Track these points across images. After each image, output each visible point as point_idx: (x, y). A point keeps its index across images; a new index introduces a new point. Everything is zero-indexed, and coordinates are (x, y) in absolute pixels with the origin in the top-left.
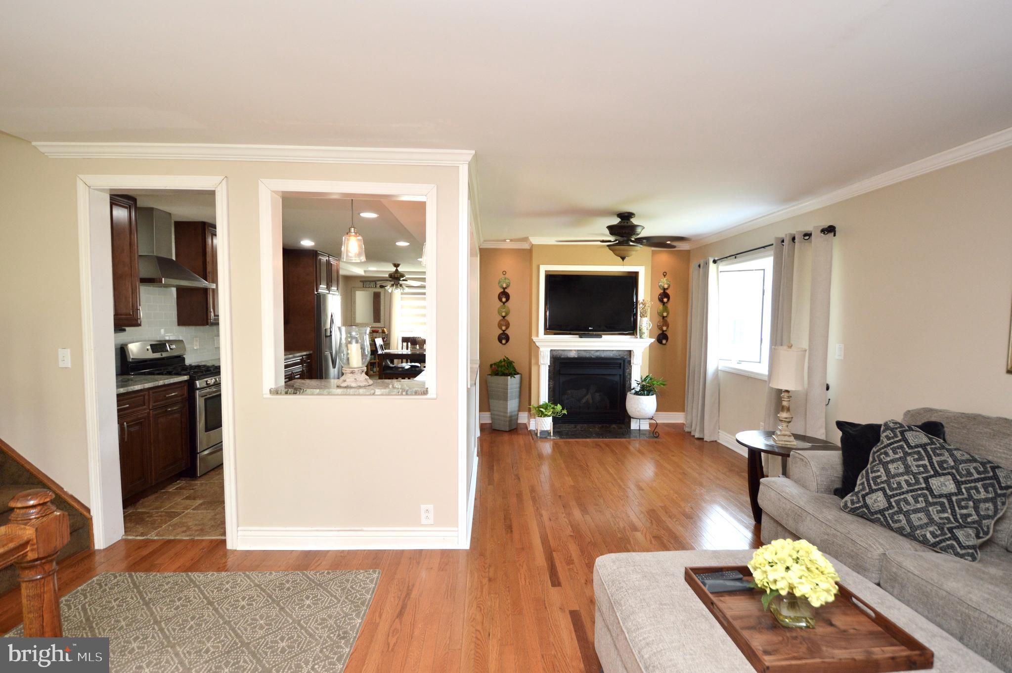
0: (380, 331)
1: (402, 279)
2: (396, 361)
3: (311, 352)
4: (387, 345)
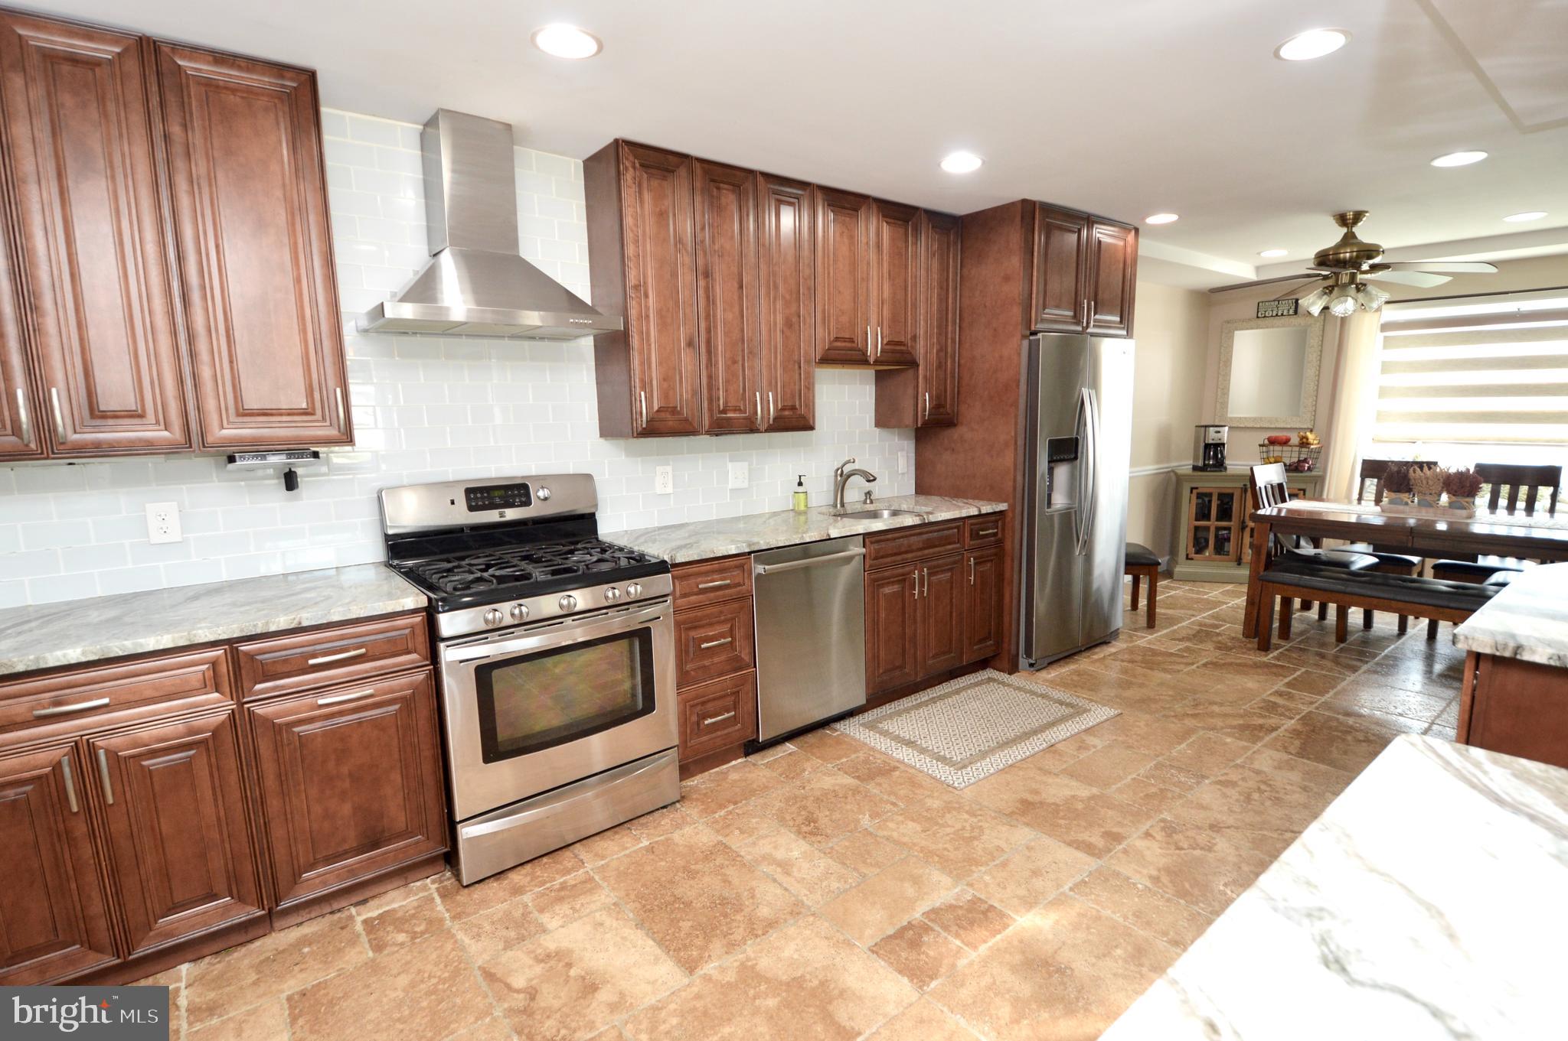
0: (1295, 440)
2: (1327, 542)
3: (1003, 506)
4: (1302, 486)
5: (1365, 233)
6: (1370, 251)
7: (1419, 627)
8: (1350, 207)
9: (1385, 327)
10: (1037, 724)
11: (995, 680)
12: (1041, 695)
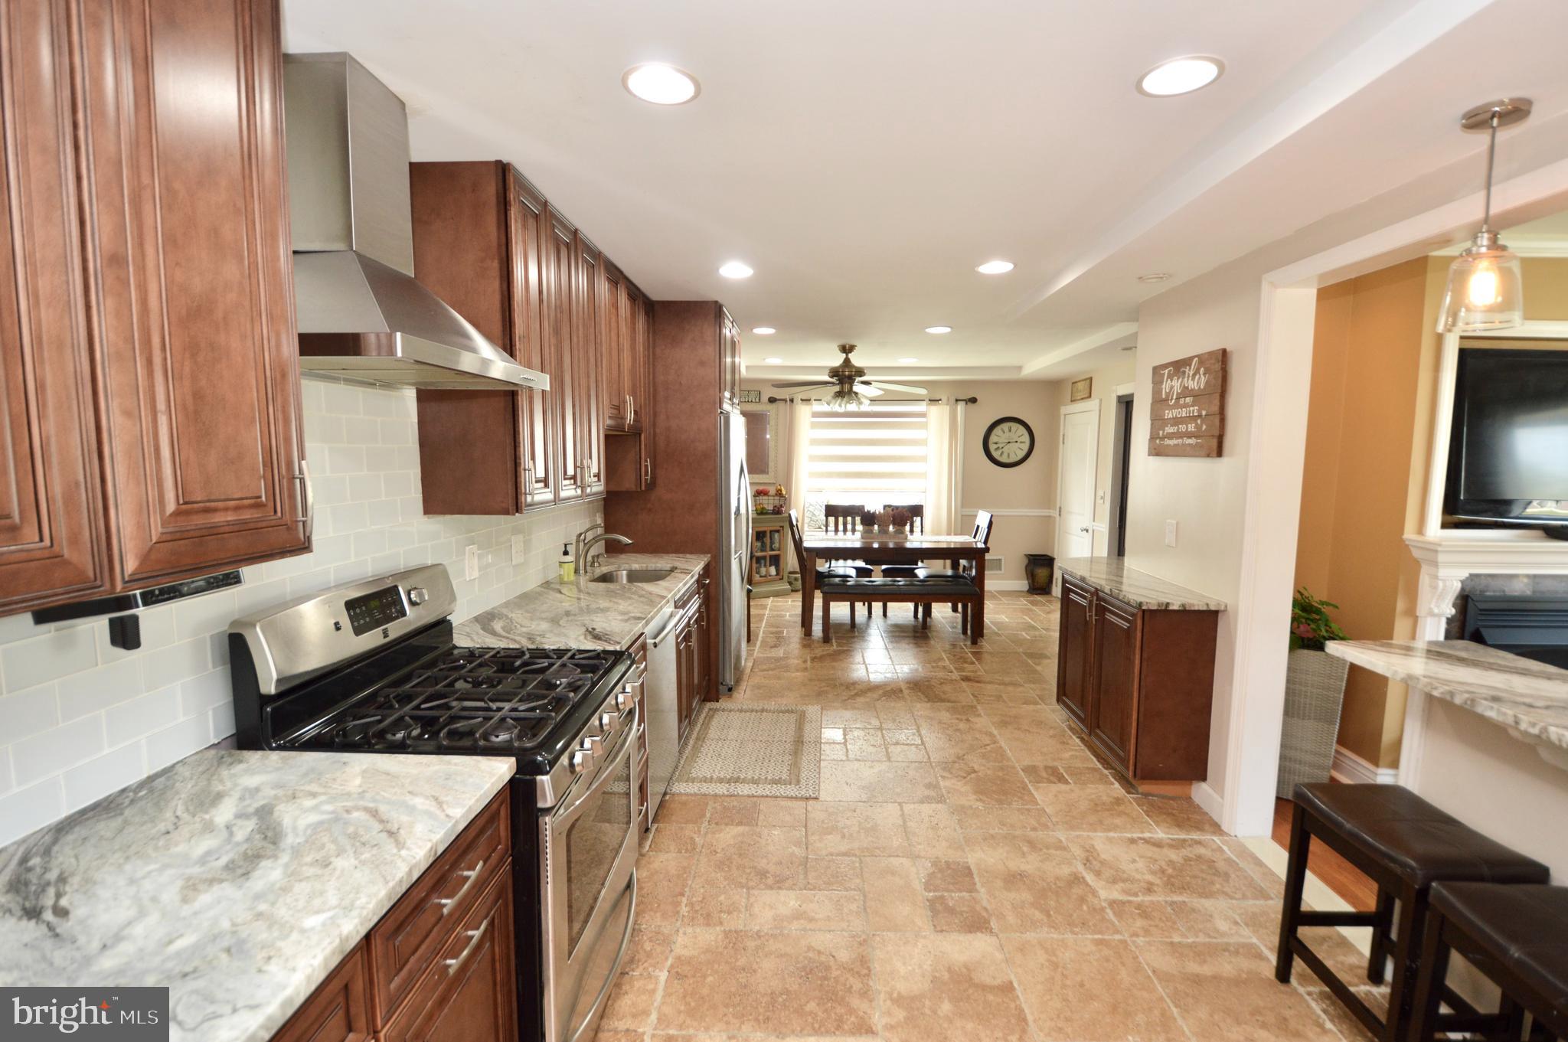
0: (772, 491)
1: (858, 379)
4: (782, 524)
5: (857, 359)
6: (860, 372)
7: (877, 606)
8: (848, 342)
9: (815, 415)
10: (792, 732)
11: (717, 710)
12: (763, 711)
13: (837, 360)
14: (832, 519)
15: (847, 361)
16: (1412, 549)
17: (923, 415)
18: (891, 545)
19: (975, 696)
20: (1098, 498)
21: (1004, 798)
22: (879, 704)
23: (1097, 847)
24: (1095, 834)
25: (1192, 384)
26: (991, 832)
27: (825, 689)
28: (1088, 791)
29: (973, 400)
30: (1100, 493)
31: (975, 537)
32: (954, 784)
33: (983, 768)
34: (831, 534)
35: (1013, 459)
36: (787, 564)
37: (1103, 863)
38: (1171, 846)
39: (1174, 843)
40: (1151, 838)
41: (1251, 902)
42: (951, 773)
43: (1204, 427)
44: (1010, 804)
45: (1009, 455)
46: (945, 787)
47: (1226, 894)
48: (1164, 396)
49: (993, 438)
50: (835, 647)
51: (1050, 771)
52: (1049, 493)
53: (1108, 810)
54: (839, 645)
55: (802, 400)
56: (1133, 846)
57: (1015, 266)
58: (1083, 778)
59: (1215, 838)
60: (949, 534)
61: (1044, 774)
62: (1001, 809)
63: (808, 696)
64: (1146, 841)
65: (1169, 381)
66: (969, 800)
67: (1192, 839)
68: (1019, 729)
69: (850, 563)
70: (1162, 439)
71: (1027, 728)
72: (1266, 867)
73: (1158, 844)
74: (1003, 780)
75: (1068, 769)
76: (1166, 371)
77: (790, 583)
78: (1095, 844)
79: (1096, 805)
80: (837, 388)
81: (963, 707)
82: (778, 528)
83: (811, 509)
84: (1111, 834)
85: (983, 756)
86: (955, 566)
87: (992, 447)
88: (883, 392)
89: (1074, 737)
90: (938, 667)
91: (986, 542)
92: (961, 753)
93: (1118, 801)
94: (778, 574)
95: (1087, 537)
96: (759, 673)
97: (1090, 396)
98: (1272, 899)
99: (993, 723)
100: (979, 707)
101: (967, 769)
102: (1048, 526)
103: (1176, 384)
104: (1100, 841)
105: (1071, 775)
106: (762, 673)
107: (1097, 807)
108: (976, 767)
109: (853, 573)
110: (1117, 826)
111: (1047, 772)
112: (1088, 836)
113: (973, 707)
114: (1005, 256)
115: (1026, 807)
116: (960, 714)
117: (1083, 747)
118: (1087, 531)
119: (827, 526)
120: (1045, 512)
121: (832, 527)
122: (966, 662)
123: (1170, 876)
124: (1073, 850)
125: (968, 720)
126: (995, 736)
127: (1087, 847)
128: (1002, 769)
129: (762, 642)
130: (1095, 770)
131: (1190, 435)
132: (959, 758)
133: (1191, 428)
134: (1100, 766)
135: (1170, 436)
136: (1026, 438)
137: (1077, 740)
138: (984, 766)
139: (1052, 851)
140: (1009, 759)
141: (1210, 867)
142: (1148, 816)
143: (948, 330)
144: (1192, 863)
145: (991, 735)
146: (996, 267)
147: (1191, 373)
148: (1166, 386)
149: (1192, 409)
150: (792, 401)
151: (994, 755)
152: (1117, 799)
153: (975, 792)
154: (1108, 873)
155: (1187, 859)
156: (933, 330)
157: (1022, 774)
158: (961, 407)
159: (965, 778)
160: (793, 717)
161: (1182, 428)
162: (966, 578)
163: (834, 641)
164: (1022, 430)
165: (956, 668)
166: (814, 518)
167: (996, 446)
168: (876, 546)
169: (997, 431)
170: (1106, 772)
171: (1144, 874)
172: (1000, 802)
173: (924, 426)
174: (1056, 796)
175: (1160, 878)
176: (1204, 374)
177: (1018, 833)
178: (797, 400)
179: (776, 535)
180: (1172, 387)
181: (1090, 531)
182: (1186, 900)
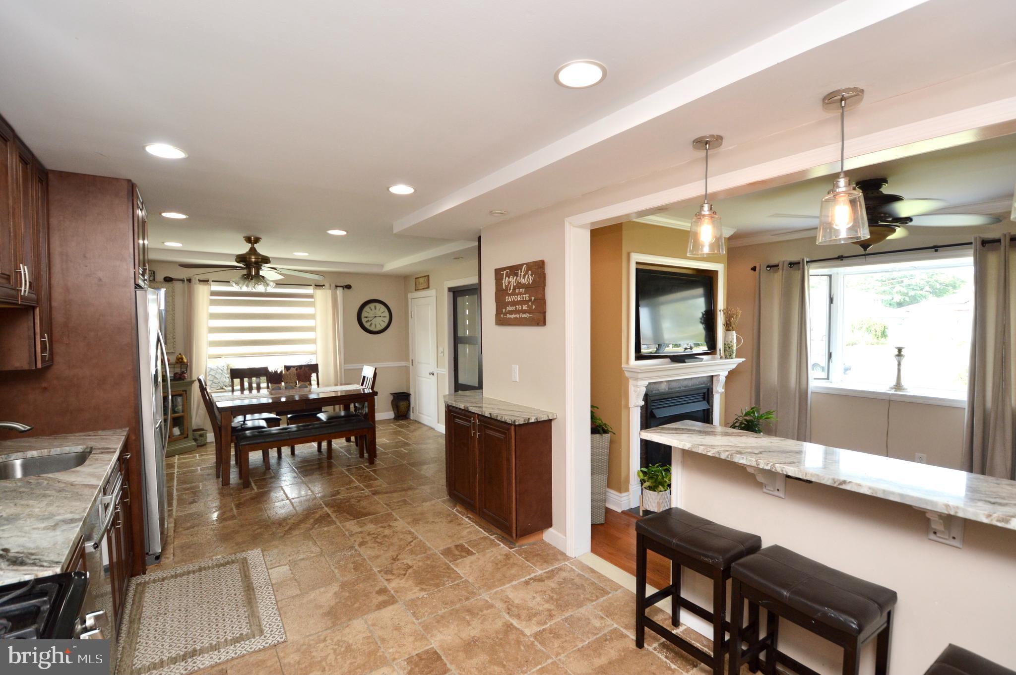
1: (264, 265)
3: (125, 431)
6: (266, 260)
8: (253, 234)
9: (213, 293)
10: (239, 583)
11: (146, 583)
12: (200, 570)
13: (244, 248)
14: (237, 381)
15: (253, 251)
16: (625, 372)
17: (310, 296)
18: (297, 398)
19: (388, 505)
20: (440, 351)
21: (438, 581)
22: (313, 532)
23: (510, 597)
24: (505, 587)
25: (523, 281)
26: (440, 613)
27: (259, 530)
28: (488, 555)
29: (349, 287)
30: (441, 349)
31: (362, 385)
32: (398, 583)
33: (414, 562)
34: (237, 393)
35: (379, 328)
36: (191, 422)
37: (517, 607)
38: (549, 578)
39: (548, 575)
40: (535, 576)
41: (602, 599)
42: (393, 574)
43: (534, 307)
44: (444, 585)
45: (375, 325)
46: (393, 588)
47: (588, 599)
48: (504, 288)
49: (364, 314)
50: (256, 490)
51: (459, 548)
52: (404, 350)
53: (505, 565)
54: (259, 487)
55: (200, 281)
56: (529, 587)
57: (415, 190)
58: (481, 547)
59: (566, 563)
60: (336, 385)
61: (457, 552)
62: (440, 591)
63: (244, 542)
64: (534, 579)
65: (507, 278)
66: (415, 593)
67: (556, 568)
68: (427, 522)
69: (257, 416)
70: (506, 314)
71: (432, 520)
72: (598, 572)
73: (540, 580)
74: (432, 567)
75: (469, 542)
76: (505, 272)
77: (195, 440)
78: (508, 594)
79: (497, 564)
80: (245, 272)
81: (382, 516)
82: (181, 392)
83: (212, 373)
84: (514, 583)
85: (412, 552)
86: (347, 408)
87: (364, 320)
88: (283, 277)
89: (464, 518)
90: (351, 488)
91: (372, 388)
92: (395, 554)
93: (507, 556)
94: (182, 434)
95: (434, 378)
96: (184, 532)
97: (428, 287)
98: (610, 593)
99: (408, 523)
100: (393, 513)
101: (404, 567)
102: (406, 373)
103: (513, 280)
104: (509, 590)
105: (473, 547)
106: (187, 532)
107: (497, 565)
108: (410, 563)
109: (263, 423)
110: (515, 576)
111: (458, 550)
112: (501, 590)
113: (390, 515)
114: (409, 183)
115: (456, 583)
116: (381, 523)
117: (472, 524)
118: (433, 374)
119: (233, 386)
120: (403, 364)
121: (237, 387)
122: (371, 480)
123: (557, 600)
124: (497, 605)
125: (390, 526)
126: (413, 533)
127: (504, 598)
128: (428, 558)
129: (178, 500)
130: (485, 538)
131: (524, 312)
132: (394, 559)
133: (525, 307)
134: (487, 535)
135: (511, 312)
136: (387, 314)
137: (467, 520)
138: (414, 560)
139: (485, 612)
140: (430, 549)
141: (573, 584)
142: (527, 561)
143: (344, 233)
144: (563, 585)
145: (410, 533)
146: (401, 189)
147: (522, 274)
148: (505, 281)
149: (524, 296)
150: (189, 281)
151: (418, 548)
152: (506, 555)
153: (417, 585)
154: (524, 614)
155: (560, 584)
156: (332, 232)
157: (442, 556)
158: (339, 291)
159: (405, 575)
160: (236, 567)
161: (519, 307)
162: (358, 416)
163: (253, 484)
164: (383, 308)
165: (365, 486)
166: (216, 381)
167: (366, 319)
168: (283, 400)
169: (367, 309)
170: (492, 537)
171: (543, 605)
172: (437, 585)
173: (312, 304)
174: (470, 567)
175: (552, 604)
176: (532, 275)
177: (458, 606)
178: (195, 280)
179: (179, 399)
180: (509, 282)
181: (435, 374)
182: (572, 613)
